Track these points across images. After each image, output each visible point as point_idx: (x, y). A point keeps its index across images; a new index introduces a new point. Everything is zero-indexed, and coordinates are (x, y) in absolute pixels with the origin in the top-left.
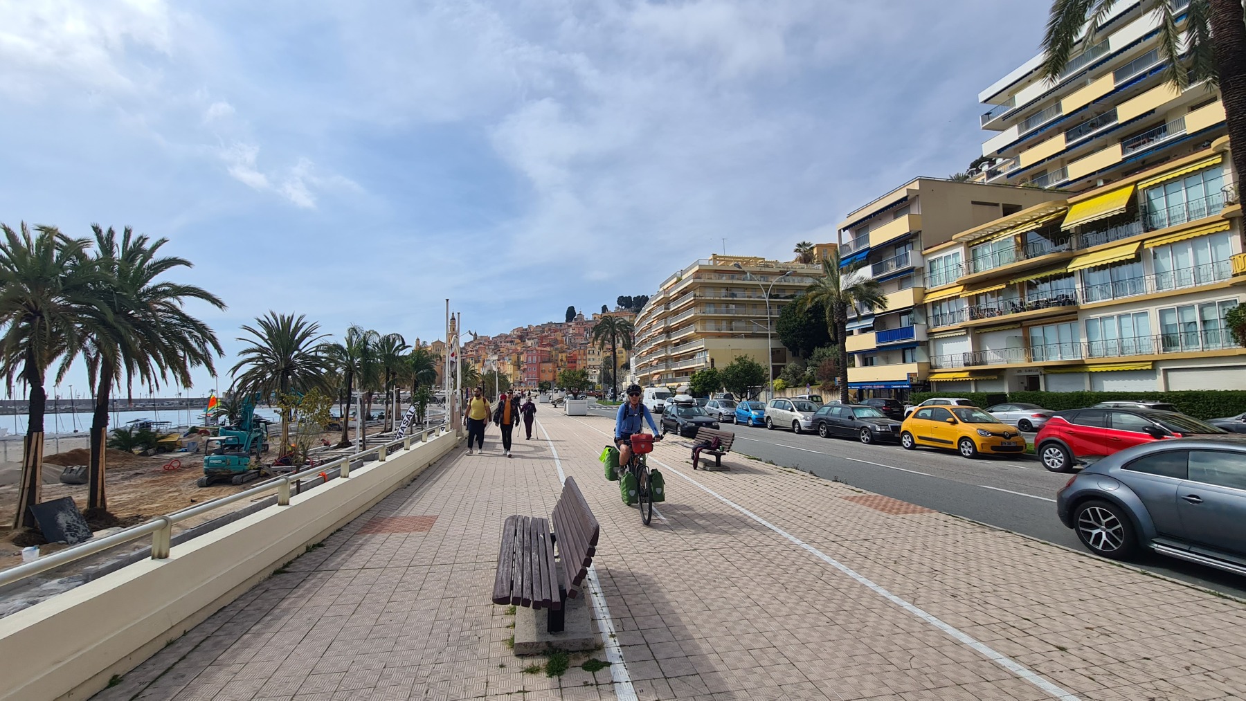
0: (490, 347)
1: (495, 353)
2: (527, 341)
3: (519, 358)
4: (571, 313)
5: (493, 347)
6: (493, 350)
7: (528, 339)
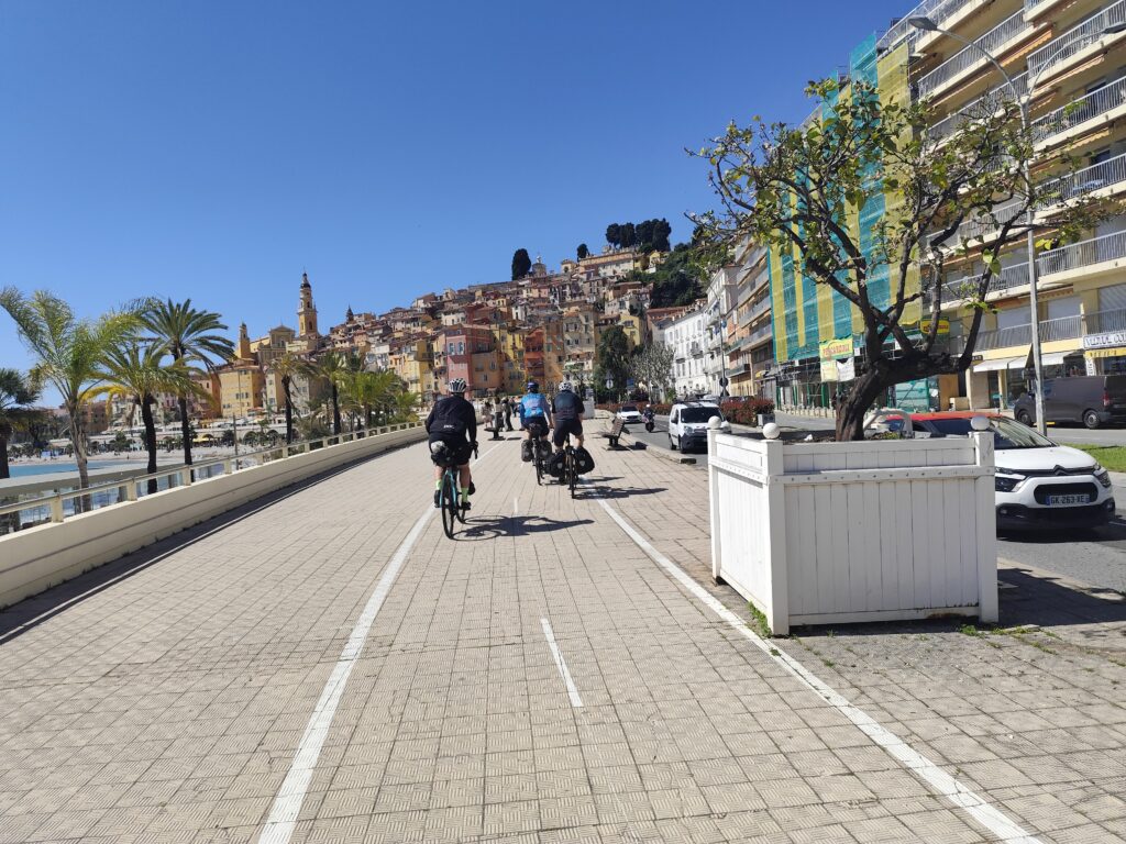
0: (376, 332)
1: (384, 341)
2: (444, 317)
3: (430, 347)
4: (522, 263)
5: (381, 332)
6: (381, 336)
7: (446, 314)
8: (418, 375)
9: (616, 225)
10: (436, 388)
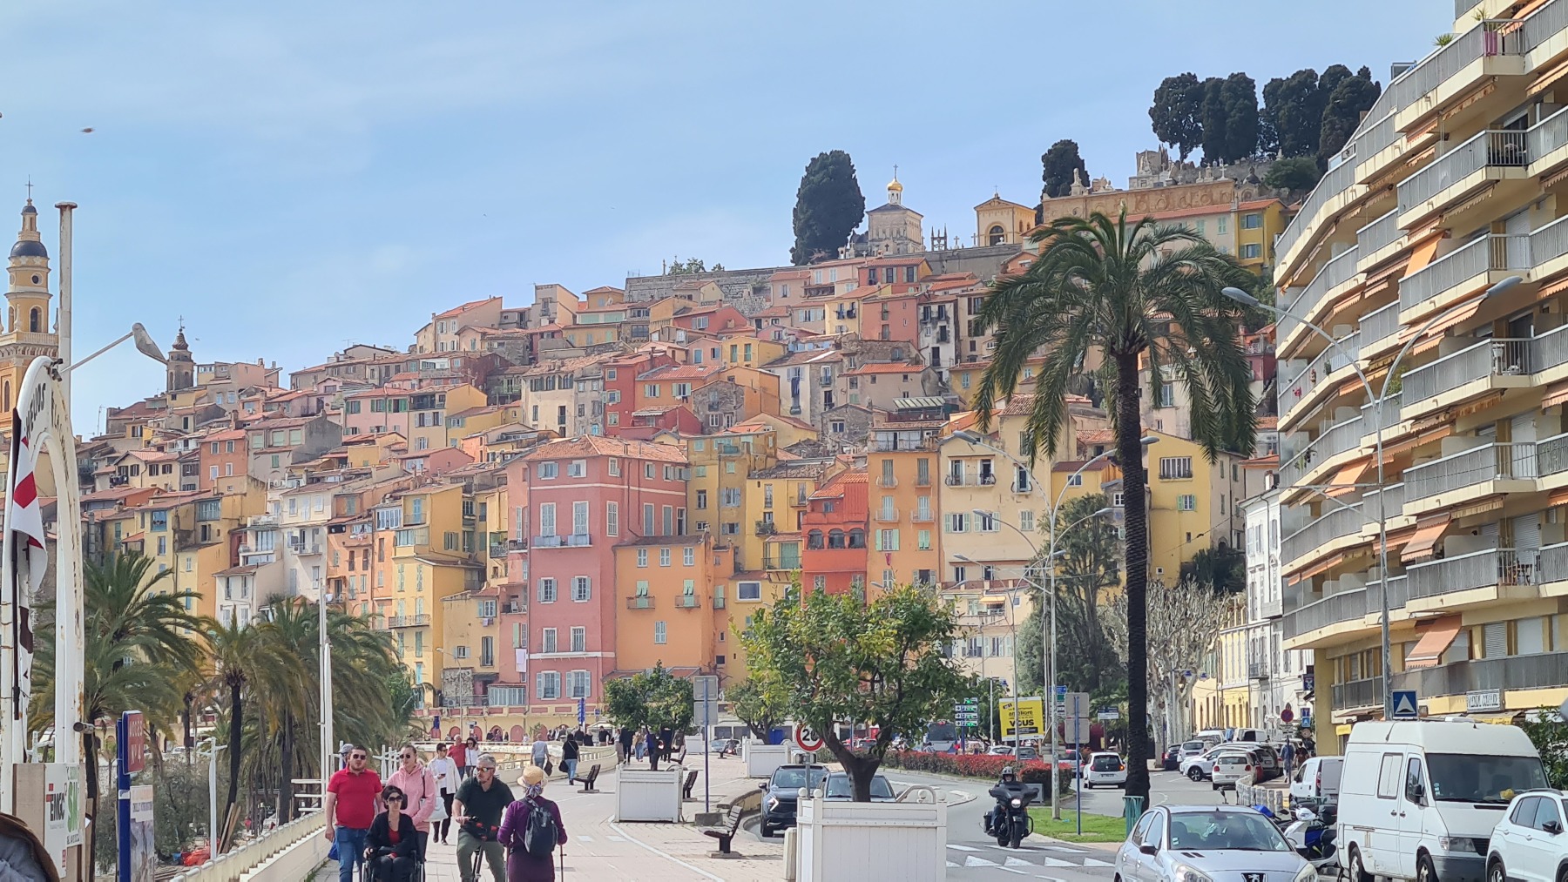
2: (529, 397)
4: (828, 201)
5: (299, 438)
8: (427, 608)
9: (1189, 79)
10: (487, 660)
